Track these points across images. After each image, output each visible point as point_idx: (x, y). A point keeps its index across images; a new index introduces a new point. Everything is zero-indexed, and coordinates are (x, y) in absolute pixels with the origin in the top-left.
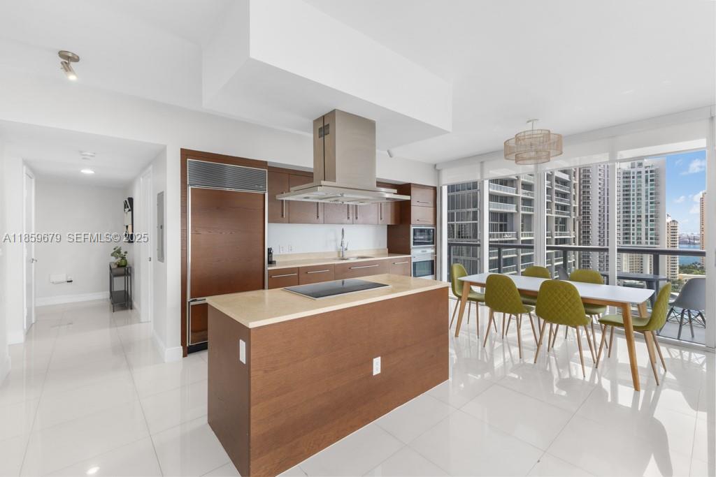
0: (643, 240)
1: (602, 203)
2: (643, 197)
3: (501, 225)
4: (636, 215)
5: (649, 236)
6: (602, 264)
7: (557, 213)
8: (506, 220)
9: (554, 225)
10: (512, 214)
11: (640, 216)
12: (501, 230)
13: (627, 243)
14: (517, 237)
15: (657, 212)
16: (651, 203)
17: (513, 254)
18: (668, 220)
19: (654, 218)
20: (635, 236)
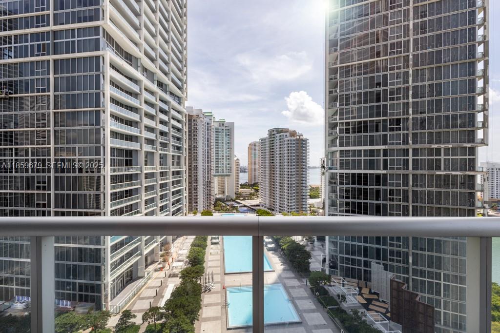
0: (225, 171)
1: (204, 146)
2: (225, 145)
3: (127, 161)
4: (221, 155)
5: (227, 168)
6: (204, 187)
7: (173, 152)
8: (131, 156)
9: (171, 161)
10: (137, 151)
11: (223, 156)
12: (127, 165)
13: (217, 172)
14: (141, 171)
15: (230, 154)
16: (228, 148)
17: (137, 185)
18: (235, 159)
19: (229, 157)
20: (221, 168)
